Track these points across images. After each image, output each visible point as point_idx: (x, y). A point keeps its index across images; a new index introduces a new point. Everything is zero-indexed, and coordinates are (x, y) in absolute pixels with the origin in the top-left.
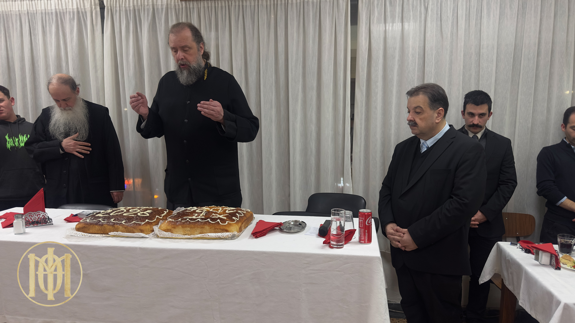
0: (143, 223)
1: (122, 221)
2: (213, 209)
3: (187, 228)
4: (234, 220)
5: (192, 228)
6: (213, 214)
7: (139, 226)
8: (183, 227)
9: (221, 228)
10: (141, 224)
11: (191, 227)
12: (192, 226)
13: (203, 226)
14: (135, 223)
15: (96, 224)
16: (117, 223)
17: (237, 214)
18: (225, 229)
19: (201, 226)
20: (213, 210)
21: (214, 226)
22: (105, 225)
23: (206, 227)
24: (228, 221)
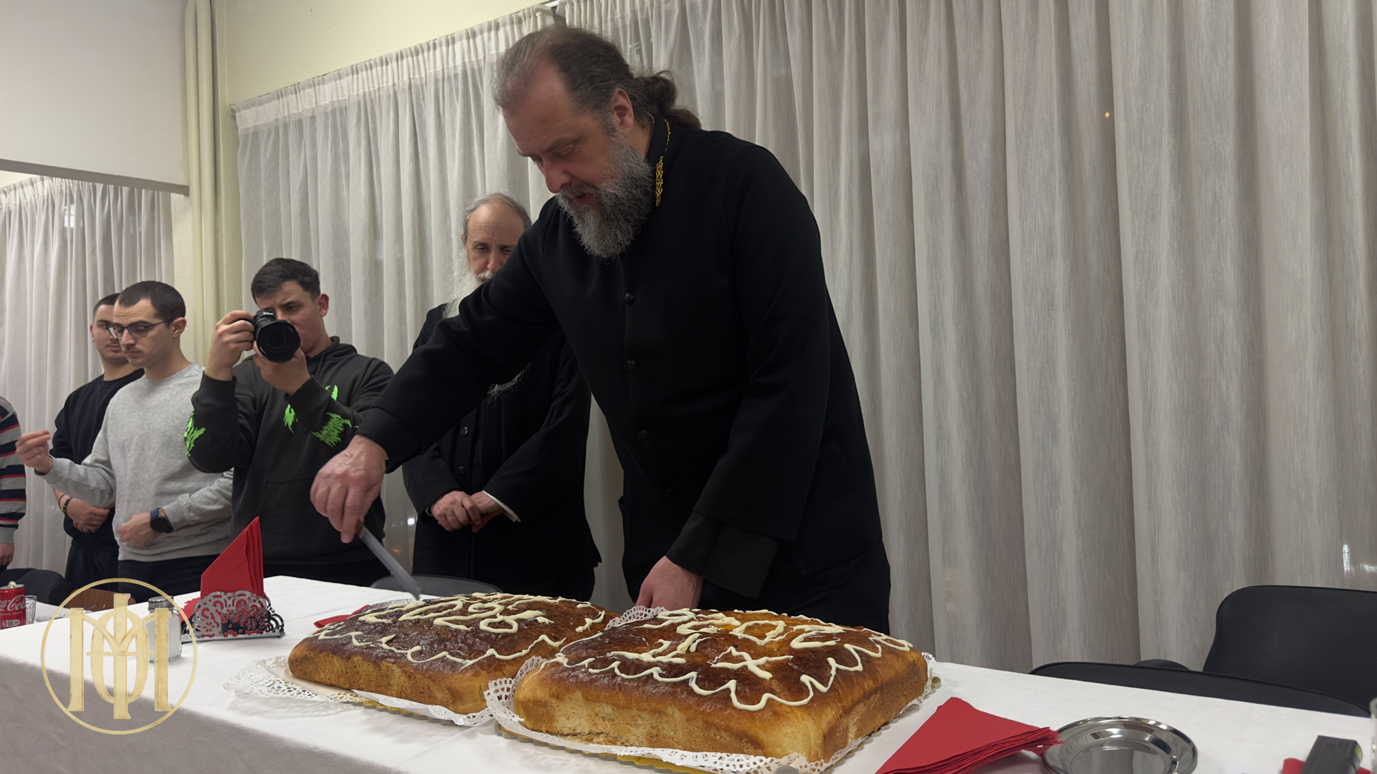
0: (470, 662)
1: (411, 649)
2: (751, 623)
3: (600, 705)
4: (801, 691)
5: (616, 707)
6: (732, 649)
7: (453, 674)
9: (732, 725)
10: (462, 665)
11: (613, 705)
12: (621, 697)
13: (660, 706)
14: (443, 659)
16: (389, 655)
17: (831, 661)
18: (751, 733)
19: (648, 704)
20: (748, 630)
21: (704, 713)
24: (773, 692)
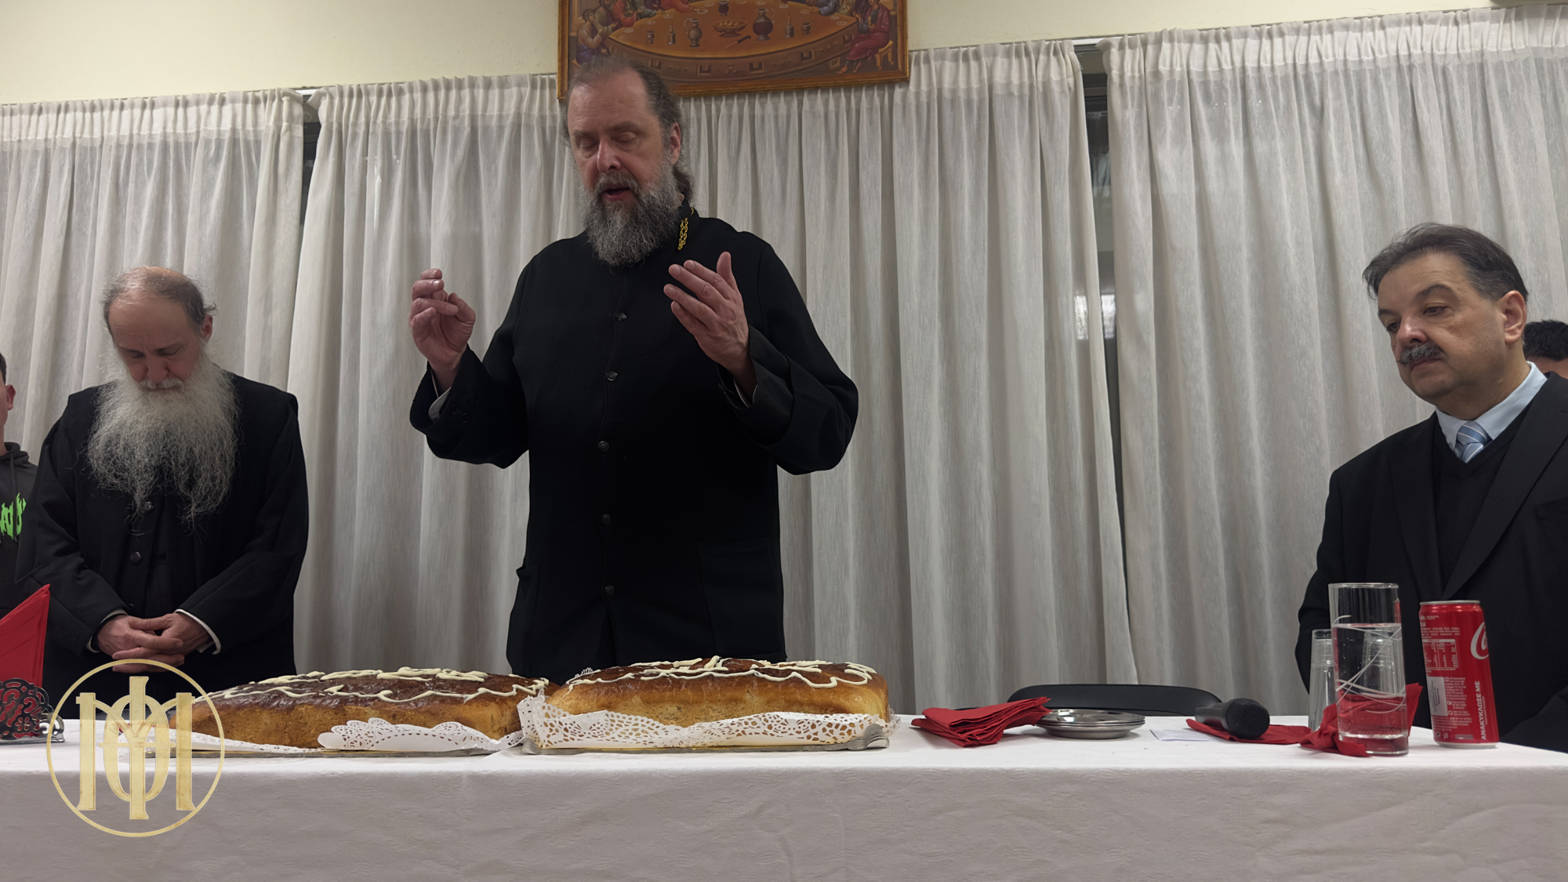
0: (471, 696)
1: (379, 692)
3: (667, 706)
5: (686, 702)
7: (454, 706)
8: (647, 702)
9: (817, 699)
10: (462, 698)
11: (682, 702)
12: (689, 693)
13: (737, 694)
14: (434, 697)
15: (264, 706)
16: (356, 700)
18: (835, 702)
19: (729, 694)
21: (785, 694)
22: (303, 709)
23: (748, 697)
